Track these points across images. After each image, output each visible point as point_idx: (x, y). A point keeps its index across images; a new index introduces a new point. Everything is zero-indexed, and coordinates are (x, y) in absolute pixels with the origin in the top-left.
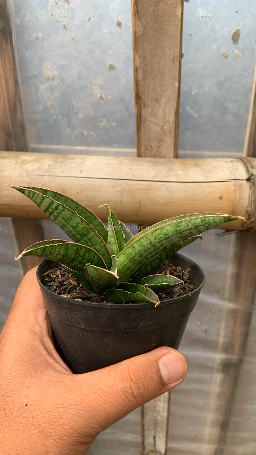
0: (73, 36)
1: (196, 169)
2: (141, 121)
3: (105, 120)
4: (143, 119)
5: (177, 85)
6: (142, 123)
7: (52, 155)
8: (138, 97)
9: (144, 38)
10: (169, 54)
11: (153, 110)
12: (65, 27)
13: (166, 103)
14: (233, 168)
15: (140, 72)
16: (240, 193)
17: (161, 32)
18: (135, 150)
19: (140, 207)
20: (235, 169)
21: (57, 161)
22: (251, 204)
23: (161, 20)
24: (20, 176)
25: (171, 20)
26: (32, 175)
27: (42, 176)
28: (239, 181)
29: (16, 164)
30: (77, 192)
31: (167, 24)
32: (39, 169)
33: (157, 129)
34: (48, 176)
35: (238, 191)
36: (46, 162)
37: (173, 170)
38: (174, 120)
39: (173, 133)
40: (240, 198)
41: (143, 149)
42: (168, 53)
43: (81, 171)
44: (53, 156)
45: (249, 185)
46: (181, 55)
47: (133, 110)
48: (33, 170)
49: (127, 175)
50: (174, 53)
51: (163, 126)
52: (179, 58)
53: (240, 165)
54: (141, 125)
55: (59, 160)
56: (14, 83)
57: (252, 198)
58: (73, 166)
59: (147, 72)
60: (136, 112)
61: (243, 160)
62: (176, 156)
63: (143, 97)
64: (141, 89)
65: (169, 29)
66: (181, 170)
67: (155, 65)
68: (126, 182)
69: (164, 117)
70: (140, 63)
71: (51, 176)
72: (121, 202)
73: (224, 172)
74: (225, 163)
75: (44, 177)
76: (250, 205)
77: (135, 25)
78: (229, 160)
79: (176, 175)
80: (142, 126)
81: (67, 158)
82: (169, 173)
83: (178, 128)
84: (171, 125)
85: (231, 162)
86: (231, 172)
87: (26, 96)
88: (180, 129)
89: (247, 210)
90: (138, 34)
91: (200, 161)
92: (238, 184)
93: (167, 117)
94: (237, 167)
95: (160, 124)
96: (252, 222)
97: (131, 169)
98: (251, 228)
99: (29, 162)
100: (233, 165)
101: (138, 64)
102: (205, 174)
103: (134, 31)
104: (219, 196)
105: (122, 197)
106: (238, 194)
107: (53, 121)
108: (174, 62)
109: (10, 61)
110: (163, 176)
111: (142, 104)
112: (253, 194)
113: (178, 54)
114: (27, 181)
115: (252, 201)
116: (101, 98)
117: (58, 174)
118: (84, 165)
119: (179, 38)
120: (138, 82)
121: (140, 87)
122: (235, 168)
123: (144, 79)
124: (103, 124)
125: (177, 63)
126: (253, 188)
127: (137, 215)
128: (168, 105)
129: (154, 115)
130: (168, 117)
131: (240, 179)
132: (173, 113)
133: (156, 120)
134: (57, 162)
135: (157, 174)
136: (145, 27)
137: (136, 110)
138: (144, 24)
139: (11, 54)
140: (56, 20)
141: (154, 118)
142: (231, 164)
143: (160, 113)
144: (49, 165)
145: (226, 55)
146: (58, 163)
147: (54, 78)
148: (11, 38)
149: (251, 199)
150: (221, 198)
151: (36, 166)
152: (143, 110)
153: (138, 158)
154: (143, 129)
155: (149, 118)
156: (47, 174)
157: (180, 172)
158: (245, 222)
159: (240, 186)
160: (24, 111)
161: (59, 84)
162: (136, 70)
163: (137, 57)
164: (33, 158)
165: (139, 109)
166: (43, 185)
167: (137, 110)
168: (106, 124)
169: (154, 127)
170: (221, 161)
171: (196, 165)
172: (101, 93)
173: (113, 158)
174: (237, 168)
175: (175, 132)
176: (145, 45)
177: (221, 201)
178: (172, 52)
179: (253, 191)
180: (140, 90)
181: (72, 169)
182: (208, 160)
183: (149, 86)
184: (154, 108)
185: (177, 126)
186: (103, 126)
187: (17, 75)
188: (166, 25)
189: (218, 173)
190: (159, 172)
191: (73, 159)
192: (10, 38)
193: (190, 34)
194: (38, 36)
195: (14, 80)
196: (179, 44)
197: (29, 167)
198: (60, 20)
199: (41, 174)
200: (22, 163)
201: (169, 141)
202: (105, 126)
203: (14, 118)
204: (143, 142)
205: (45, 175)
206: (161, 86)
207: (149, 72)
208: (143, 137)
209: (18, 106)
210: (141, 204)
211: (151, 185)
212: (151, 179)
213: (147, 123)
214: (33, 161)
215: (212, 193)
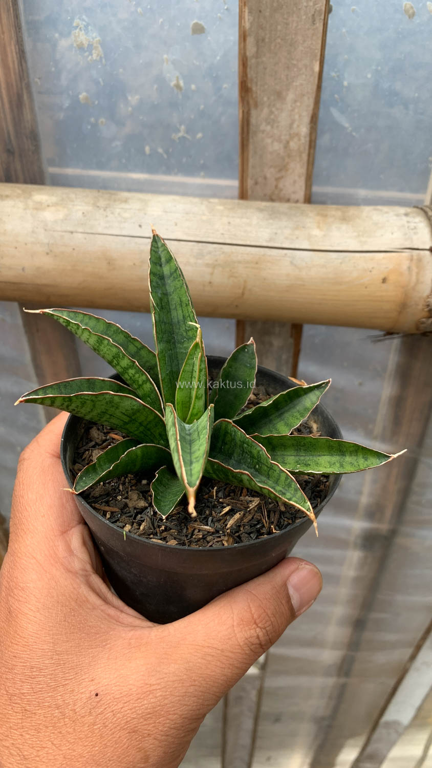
1: (344, 227)
2: (248, 133)
3: (183, 127)
4: (252, 128)
5: (317, 68)
6: (251, 135)
7: (87, 192)
8: (245, 88)
10: (306, 7)
11: (271, 112)
13: (295, 101)
14: (408, 227)
15: (251, 40)
16: (418, 274)
19: (243, 294)
20: (412, 229)
21: (98, 205)
24: (33, 232)
26: (54, 231)
27: (72, 232)
28: (417, 251)
29: (25, 209)
30: (134, 264)
32: (66, 219)
33: (277, 146)
34: (81, 233)
35: (415, 270)
36: (79, 207)
37: (304, 227)
38: (308, 132)
39: (305, 158)
40: (418, 281)
41: (250, 183)
42: (305, 4)
43: (140, 226)
44: (90, 194)
46: (329, 9)
47: (235, 112)
48: (56, 222)
49: (223, 234)
50: (315, 4)
51: (288, 142)
52: (325, 15)
53: (421, 222)
54: (248, 140)
55: (102, 203)
56: (17, 58)
58: (126, 215)
59: (263, 40)
60: (241, 114)
61: (426, 213)
62: (309, 200)
63: (254, 89)
64: (251, 73)
66: (319, 227)
67: (279, 27)
68: (221, 248)
69: (291, 126)
70: (251, 23)
71: (88, 233)
72: (210, 283)
73: (392, 233)
74: (395, 218)
75: (75, 234)
78: (402, 210)
79: (310, 237)
80: (251, 140)
81: (115, 201)
82: (297, 232)
83: (315, 147)
85: (406, 215)
86: (405, 234)
87: (39, 78)
88: (318, 150)
89: (428, 302)
91: (352, 211)
92: (415, 257)
93: (295, 126)
94: (415, 225)
95: (283, 137)
97: (229, 223)
98: (431, 332)
99: (48, 206)
100: (408, 222)
101: (247, 25)
102: (359, 236)
104: (382, 276)
105: (212, 274)
106: (414, 274)
107: (89, 127)
108: (314, 22)
110: (286, 238)
111: (251, 102)
113: (324, 9)
114: (46, 241)
116: (178, 86)
117: (100, 230)
118: (145, 214)
120: (247, 59)
121: (248, 70)
122: (413, 227)
123: (258, 54)
124: (180, 134)
125: (319, 25)
127: (237, 306)
128: (298, 104)
129: (271, 122)
130: (298, 126)
131: (421, 247)
132: (306, 119)
133: (276, 131)
134: (98, 207)
135: (276, 233)
137: (241, 111)
141: (272, 127)
142: (405, 219)
143: (283, 119)
144: (83, 213)
145: (410, 12)
146: (100, 209)
147: (91, 47)
150: (384, 280)
151: (61, 215)
152: (254, 113)
153: (241, 202)
154: (251, 147)
155: (263, 127)
156: (80, 230)
157: (316, 232)
158: (423, 323)
159: (420, 260)
160: (36, 109)
161: (101, 58)
162: (243, 36)
163: (246, 10)
164: (54, 199)
165: (245, 111)
166: (74, 249)
167: (243, 112)
168: (185, 135)
169: (272, 142)
170: (387, 213)
171: (344, 219)
172: (178, 79)
173: (196, 200)
174: (415, 228)
175: (309, 155)
177: (384, 286)
178: (311, 4)
180: (249, 76)
181: (125, 222)
182: (367, 210)
183: (265, 69)
184: (274, 109)
185: (312, 144)
186: (179, 138)
187: (21, 37)
189: (382, 235)
190: (279, 231)
191: (126, 201)
195: (17, 46)
197: (48, 215)
199: (69, 229)
200: (37, 209)
201: (298, 170)
202: (184, 137)
203: (18, 120)
204: (250, 171)
205: (77, 232)
206: (288, 67)
207: (267, 40)
208: (251, 162)
209: (25, 97)
210: (244, 288)
211: (264, 255)
212: (265, 244)
213: (260, 135)
214: (55, 204)
215: (371, 271)
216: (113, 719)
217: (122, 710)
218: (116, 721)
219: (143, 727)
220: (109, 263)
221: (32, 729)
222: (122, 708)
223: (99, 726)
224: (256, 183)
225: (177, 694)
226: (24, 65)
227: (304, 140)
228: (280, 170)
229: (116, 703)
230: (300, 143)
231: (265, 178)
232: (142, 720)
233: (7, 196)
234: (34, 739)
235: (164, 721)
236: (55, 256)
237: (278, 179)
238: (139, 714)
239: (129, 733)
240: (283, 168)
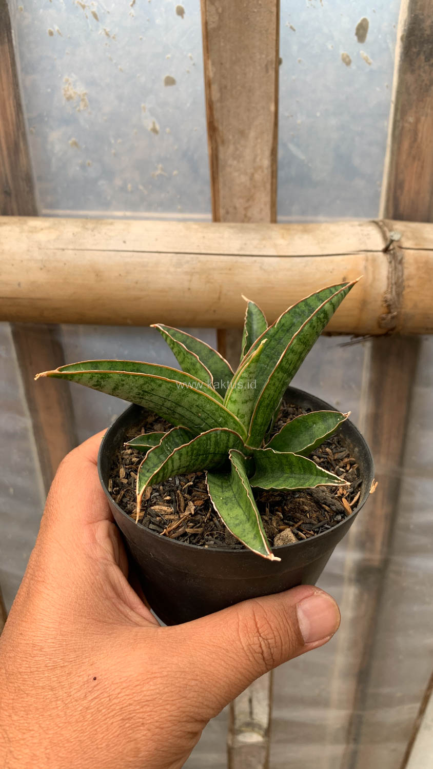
0: (108, 30)
1: (305, 237)
2: (217, 167)
3: (160, 166)
4: (221, 163)
5: (273, 108)
6: (220, 168)
8: (212, 128)
9: (220, 32)
10: (260, 59)
11: (237, 149)
12: (95, 16)
13: (257, 138)
15: (215, 87)
16: (374, 272)
17: (247, 23)
18: (209, 216)
19: (219, 299)
20: (366, 236)
21: (87, 227)
22: (392, 288)
23: (245, 5)
24: (28, 250)
25: (260, 5)
26: (47, 249)
27: (63, 250)
28: (371, 253)
29: (21, 232)
30: (120, 275)
31: (256, 10)
32: (58, 239)
33: (244, 179)
34: (72, 249)
35: (371, 269)
36: (69, 229)
37: (270, 239)
38: (270, 164)
39: (268, 186)
40: (374, 279)
41: (222, 212)
42: (258, 57)
43: (124, 242)
45: (388, 259)
46: (279, 62)
47: (205, 150)
48: (48, 241)
49: (198, 246)
50: (267, 56)
51: (253, 175)
52: (276, 64)
53: (373, 230)
54: (217, 173)
55: (90, 227)
56: (14, 106)
57: (392, 278)
58: (112, 234)
59: (226, 87)
60: (211, 151)
62: (274, 220)
63: (220, 128)
64: (217, 115)
65: (258, 19)
66: (283, 238)
67: (238, 77)
68: (197, 258)
69: (254, 160)
70: (215, 74)
71: (78, 250)
72: (189, 289)
73: (348, 239)
74: (351, 228)
75: (66, 251)
76: (390, 290)
77: (205, 12)
78: (356, 223)
79: (275, 246)
80: (220, 174)
81: (101, 224)
82: (264, 242)
83: (276, 177)
84: (266, 171)
85: (360, 225)
86: (360, 239)
88: (279, 180)
89: (386, 297)
90: (211, 26)
92: (370, 258)
93: (258, 160)
94: (368, 232)
95: (248, 171)
96: (393, 318)
97: (204, 237)
98: (393, 329)
99: (42, 229)
100: (362, 231)
101: (211, 75)
102: (319, 243)
103: (204, 21)
104: (342, 276)
105: (190, 281)
106: (370, 272)
107: (78, 168)
108: (267, 71)
109: (8, 71)
110: (256, 247)
111: (219, 140)
112: (394, 272)
113: (274, 59)
114: (39, 258)
115: (392, 284)
116: (154, 129)
117: (89, 247)
118: (129, 232)
119: (275, 32)
120: (212, 103)
121: (214, 112)
122: (366, 234)
123: (221, 100)
124: (159, 172)
125: (272, 73)
126: (393, 263)
127: (214, 312)
128: (259, 141)
129: (238, 157)
130: (261, 160)
131: (374, 249)
132: (267, 153)
133: (241, 165)
135: (246, 245)
136: (221, 16)
137: (210, 147)
138: (220, 10)
139: (9, 59)
140: (80, 4)
141: (238, 162)
142: (359, 228)
143: (248, 154)
144: (73, 234)
145: (347, 60)
146: (88, 230)
147: (78, 99)
148: (9, 33)
149: (390, 280)
151: (53, 236)
152: (221, 149)
153: (215, 224)
154: (221, 179)
155: (230, 162)
156: (71, 247)
157: (281, 242)
158: (384, 319)
159: (374, 260)
161: (87, 108)
162: (208, 84)
163: (210, 62)
164: (47, 224)
165: (214, 148)
166: (65, 263)
167: (212, 148)
168: (163, 173)
169: (239, 176)
170: (343, 225)
172: (154, 123)
174: (368, 234)
175: (272, 184)
176: (222, 44)
178: (264, 56)
179: (393, 268)
180: (215, 117)
181: (110, 239)
182: (324, 225)
183: (229, 111)
184: (239, 146)
185: (274, 174)
186: (158, 175)
187: (19, 93)
188: (254, 12)
189: (339, 241)
191: (111, 224)
192: (7, 33)
193: (291, 27)
194: (51, 29)
195: (15, 101)
196: (274, 42)
197: (42, 237)
198: (86, 4)
199: (62, 246)
200: (32, 232)
201: (263, 198)
202: (161, 175)
203: (15, 164)
204: (222, 201)
205: (68, 249)
206: (249, 110)
207: (229, 87)
208: (222, 193)
209: (22, 144)
210: (220, 292)
211: (236, 262)
212: (236, 253)
213: (228, 170)
214: (49, 228)
215: (331, 272)
216: (108, 704)
217: (119, 696)
218: (111, 706)
219: (138, 715)
220: (97, 275)
221: (22, 710)
222: (119, 694)
223: (92, 710)
224: (227, 213)
225: (178, 685)
226: (21, 116)
227: (267, 172)
228: (248, 200)
229: (113, 688)
230: (262, 176)
231: (235, 208)
232: (138, 707)
233: (5, 223)
234: (22, 722)
235: (161, 710)
236: (49, 271)
237: (246, 209)
238: (135, 701)
239: (122, 719)
240: (250, 198)
